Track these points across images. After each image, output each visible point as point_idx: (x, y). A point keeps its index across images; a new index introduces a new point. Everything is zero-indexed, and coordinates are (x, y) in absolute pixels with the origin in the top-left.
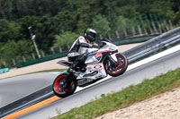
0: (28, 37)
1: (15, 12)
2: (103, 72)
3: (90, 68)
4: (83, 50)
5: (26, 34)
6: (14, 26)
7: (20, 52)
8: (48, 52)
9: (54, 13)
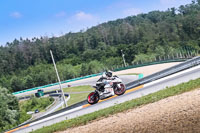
0: (121, 55)
1: (115, 41)
2: (113, 93)
3: (106, 90)
4: (104, 81)
5: (119, 54)
6: (114, 49)
7: (116, 63)
8: (130, 64)
9: (135, 43)
